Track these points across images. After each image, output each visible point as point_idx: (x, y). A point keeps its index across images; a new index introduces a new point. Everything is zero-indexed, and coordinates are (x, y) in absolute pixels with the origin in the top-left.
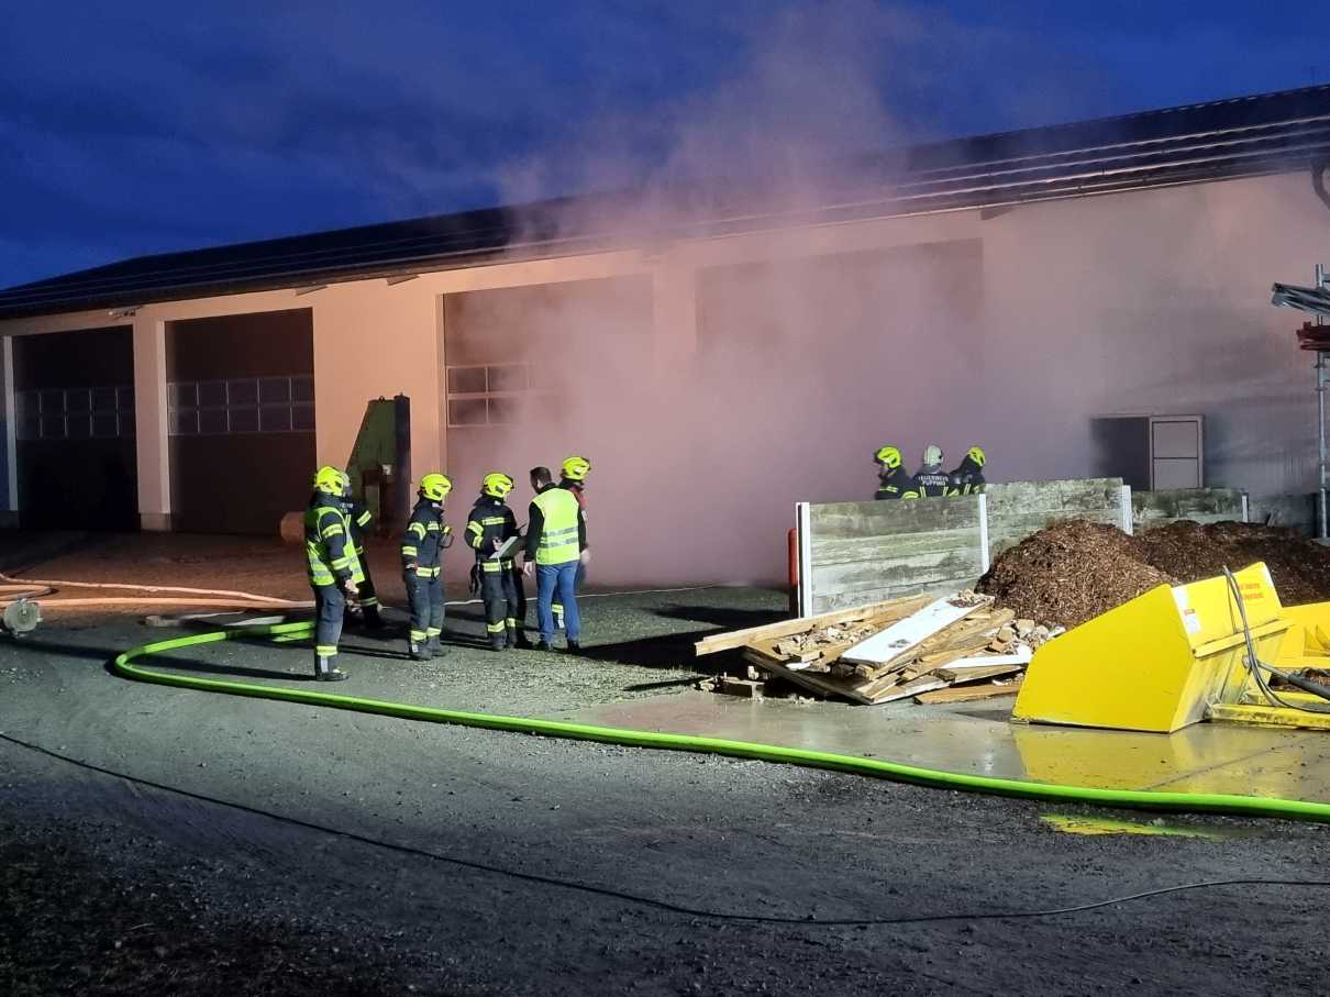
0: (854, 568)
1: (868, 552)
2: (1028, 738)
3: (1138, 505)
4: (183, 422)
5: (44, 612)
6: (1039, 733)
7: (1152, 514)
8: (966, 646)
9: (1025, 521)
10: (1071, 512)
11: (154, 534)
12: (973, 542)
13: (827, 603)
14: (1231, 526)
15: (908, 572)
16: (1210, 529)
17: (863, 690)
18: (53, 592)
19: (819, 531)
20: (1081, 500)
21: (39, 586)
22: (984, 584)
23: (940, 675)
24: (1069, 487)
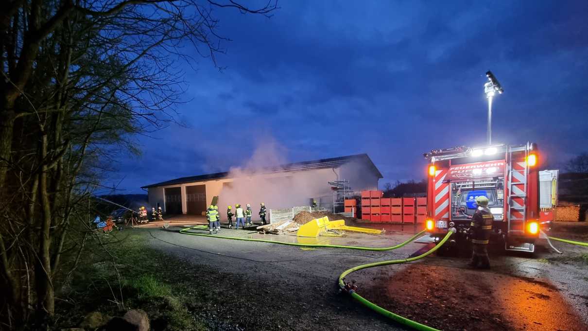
0: (277, 218)
1: (279, 215)
2: (298, 238)
3: (312, 209)
4: (188, 200)
5: (170, 225)
6: (300, 238)
7: (314, 210)
8: (291, 227)
9: (298, 211)
10: (304, 210)
11: (184, 215)
12: (292, 214)
13: (273, 222)
14: (323, 212)
15: (284, 218)
16: (321, 212)
17: (278, 233)
18: (171, 222)
19: (272, 213)
20: (305, 209)
21: (169, 221)
22: (293, 219)
23: (288, 231)
24: (304, 207)
